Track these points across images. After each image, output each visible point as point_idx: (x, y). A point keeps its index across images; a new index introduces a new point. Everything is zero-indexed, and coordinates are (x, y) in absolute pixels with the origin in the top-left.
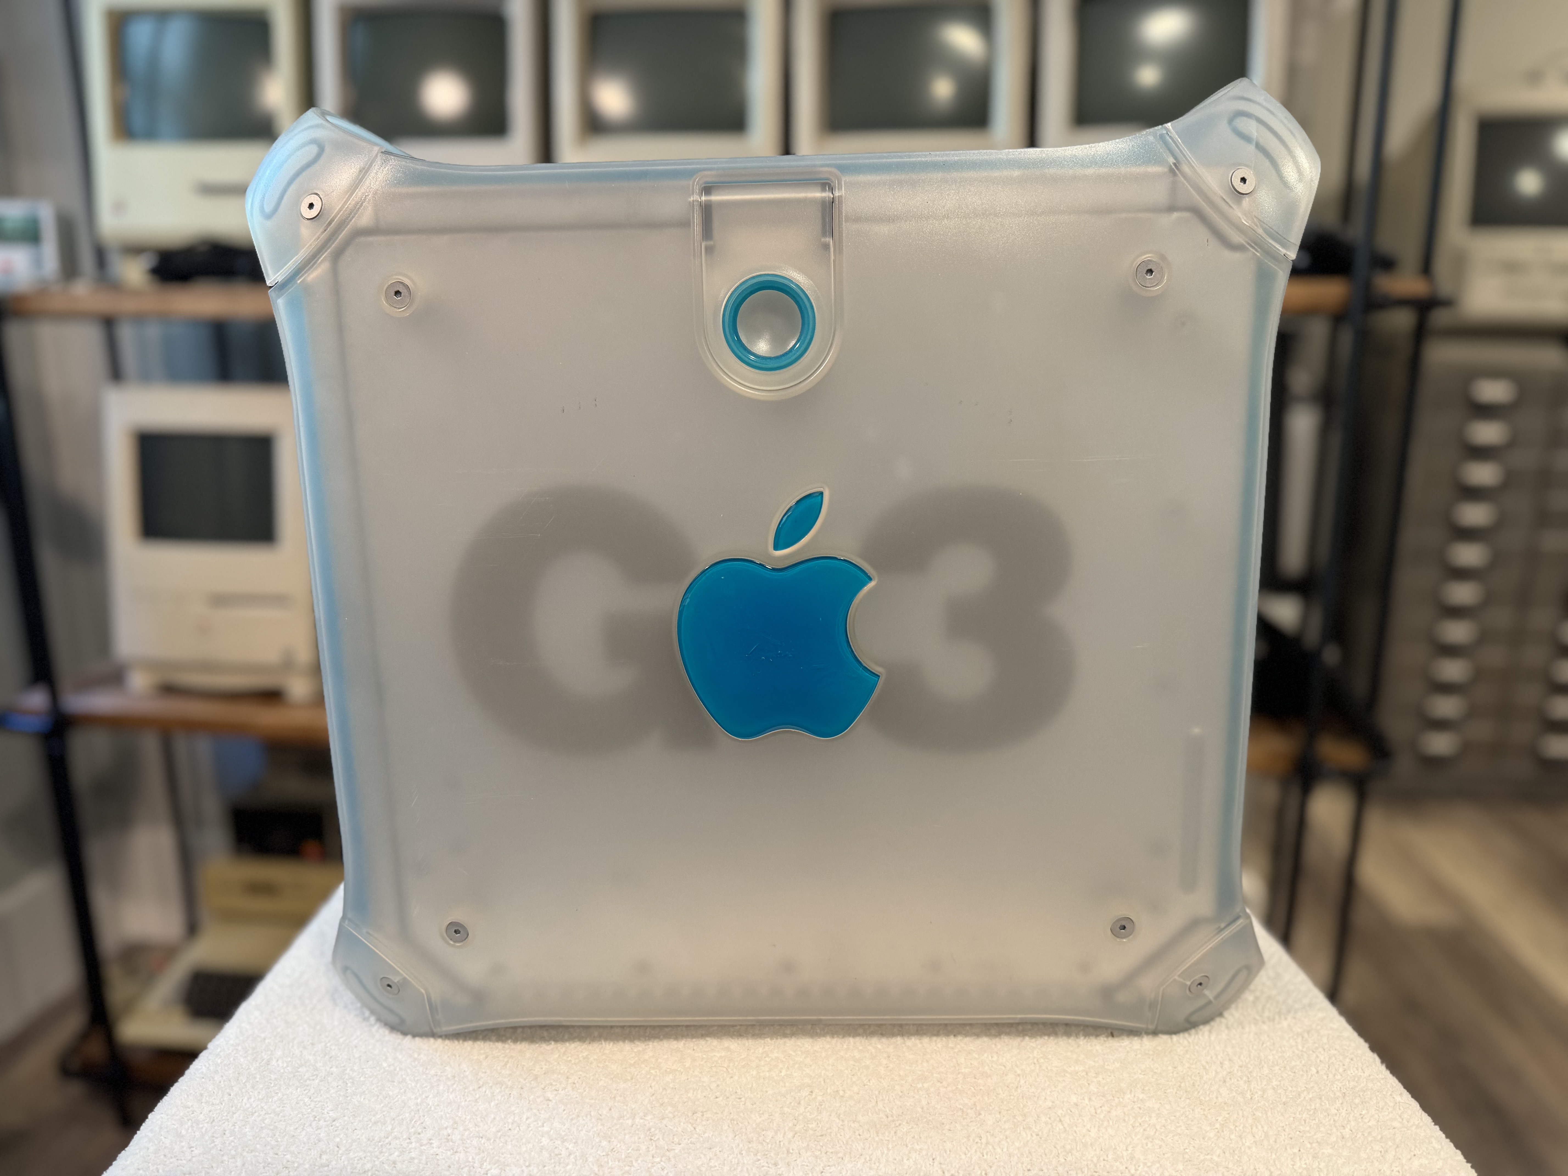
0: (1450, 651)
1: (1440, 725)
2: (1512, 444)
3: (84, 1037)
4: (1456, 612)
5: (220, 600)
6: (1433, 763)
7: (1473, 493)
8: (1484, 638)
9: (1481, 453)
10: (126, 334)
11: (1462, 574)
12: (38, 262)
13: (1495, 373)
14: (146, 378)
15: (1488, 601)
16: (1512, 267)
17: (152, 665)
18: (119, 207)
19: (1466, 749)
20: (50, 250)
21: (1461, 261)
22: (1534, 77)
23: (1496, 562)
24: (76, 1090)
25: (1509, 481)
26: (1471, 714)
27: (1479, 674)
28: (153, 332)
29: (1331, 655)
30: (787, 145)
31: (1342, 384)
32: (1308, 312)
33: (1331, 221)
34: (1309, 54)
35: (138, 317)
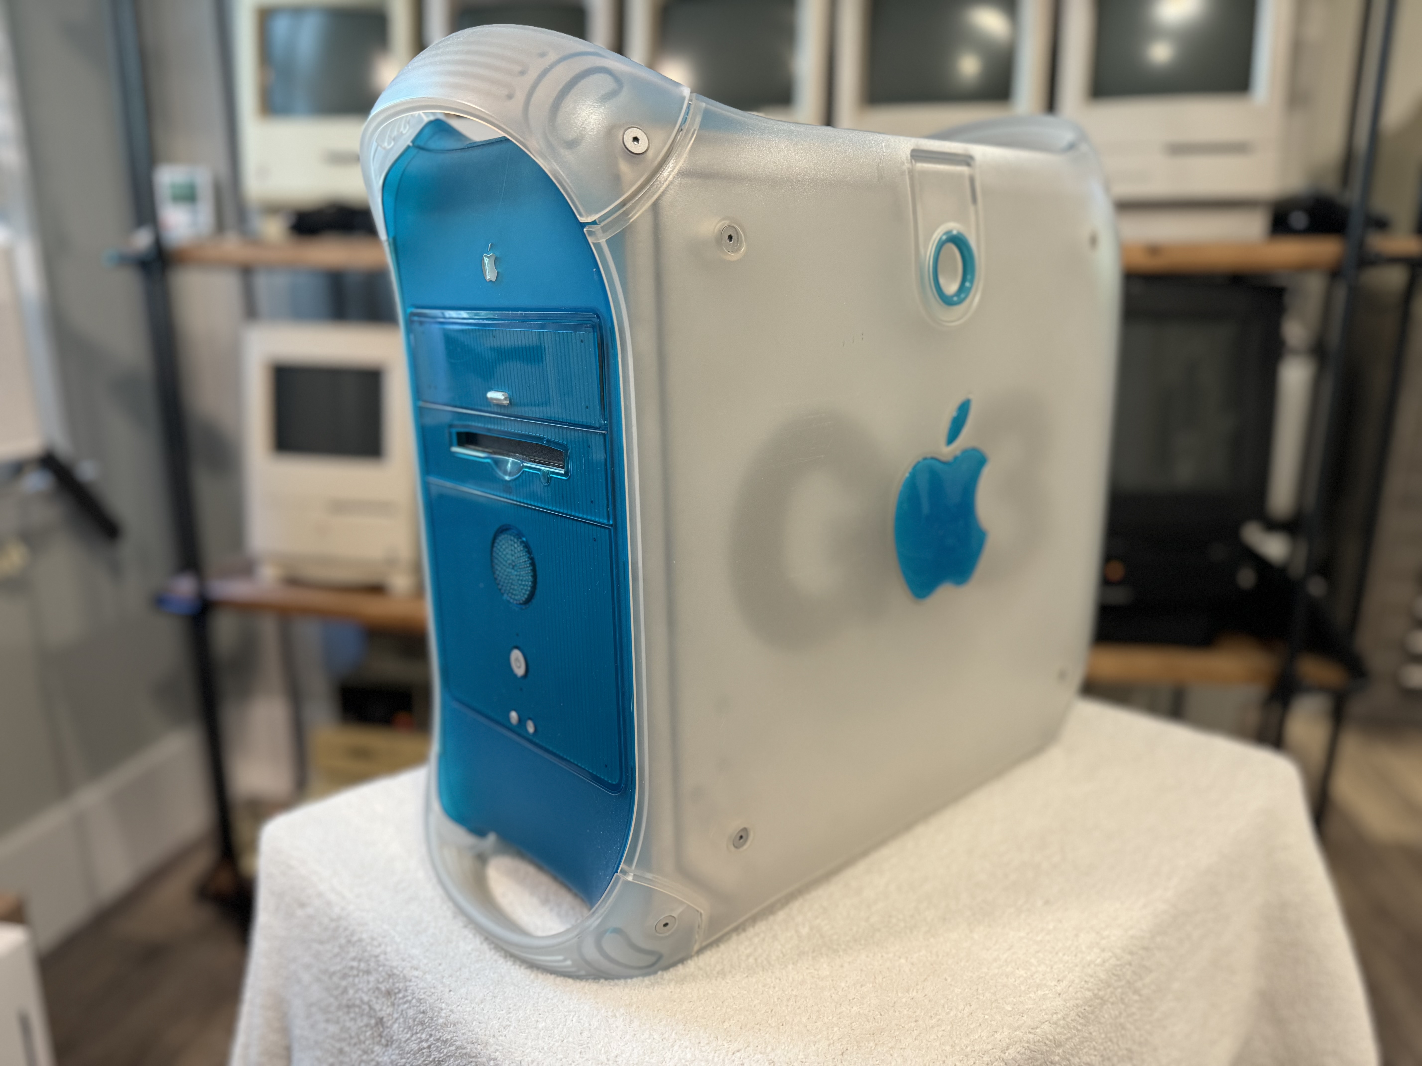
5: (338, 507)
6: (1413, 695)
10: (262, 283)
12: (195, 219)
14: (275, 316)
17: (280, 560)
18: (264, 172)
20: (206, 208)
24: (207, 912)
28: (281, 280)
29: (1316, 587)
30: (829, 119)
31: (1334, 338)
32: (1305, 268)
33: (1330, 185)
34: (1314, 30)
35: (271, 268)
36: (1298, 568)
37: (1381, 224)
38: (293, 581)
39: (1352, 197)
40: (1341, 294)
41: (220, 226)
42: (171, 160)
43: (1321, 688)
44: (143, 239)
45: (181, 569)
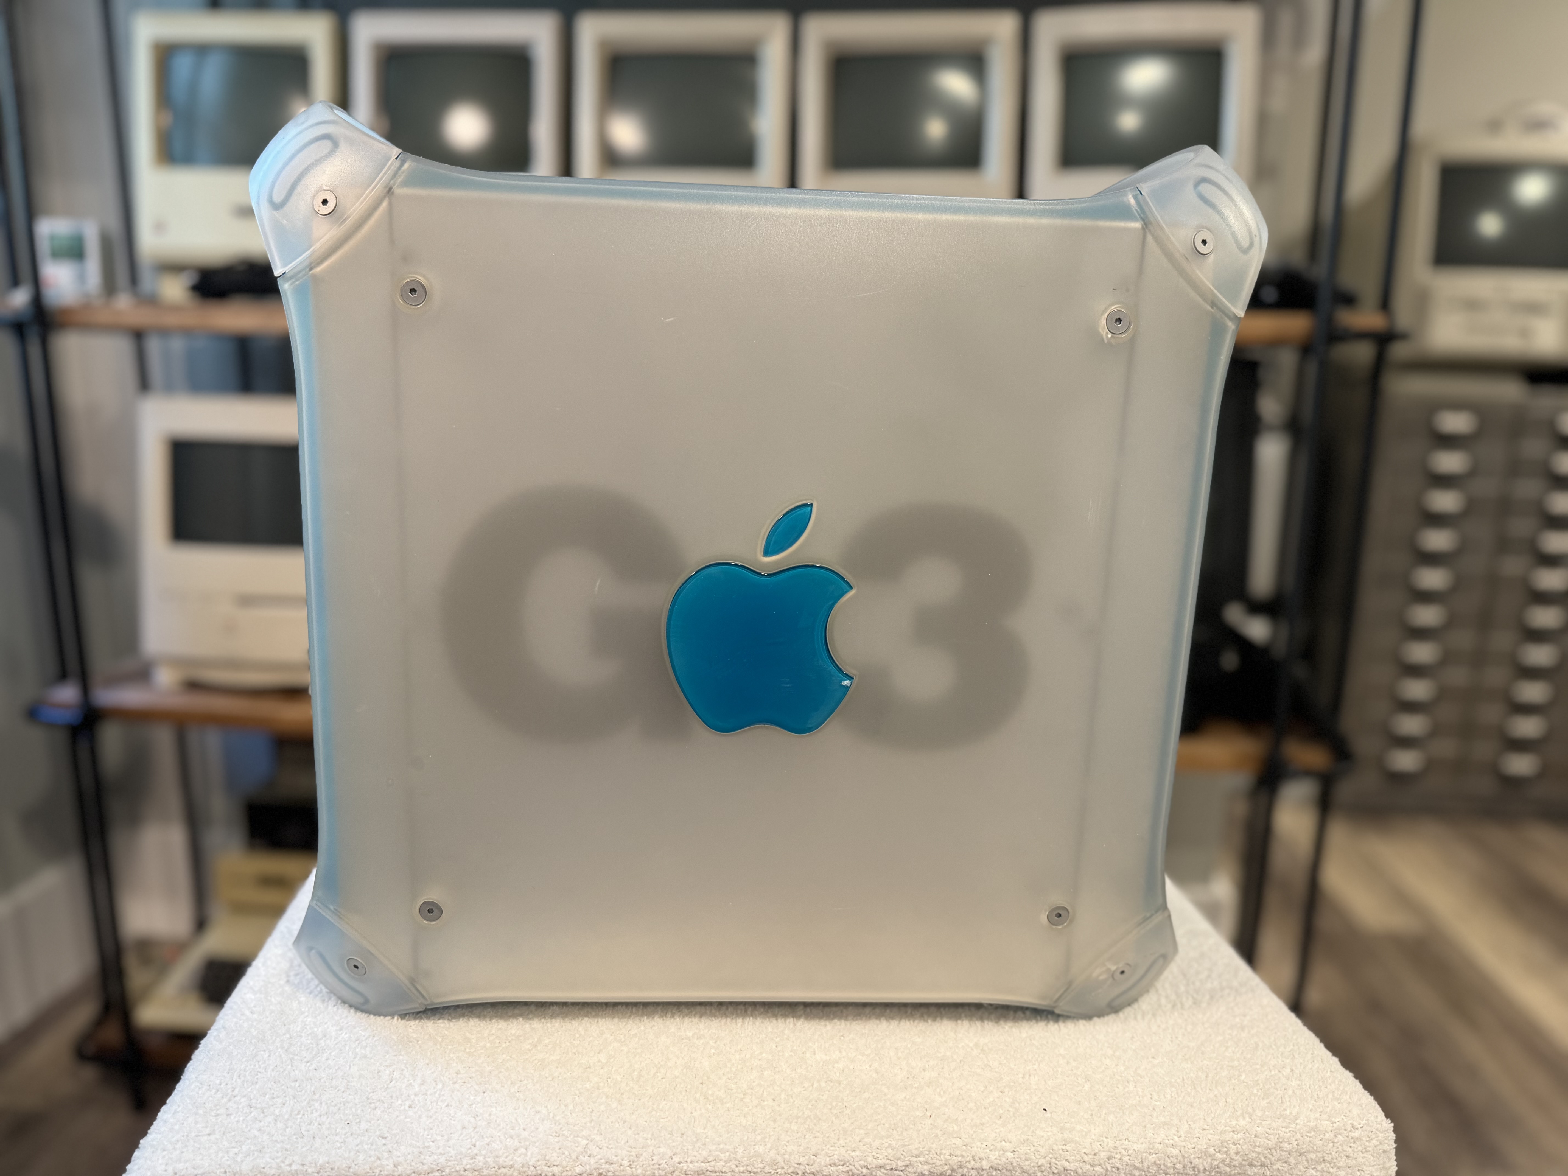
0: (1415, 671)
1: (1406, 742)
2: (1472, 473)
3: (100, 1022)
4: (1420, 634)
5: (247, 601)
6: (1399, 779)
7: (1436, 520)
8: (1447, 659)
9: (1444, 481)
10: (154, 346)
11: (1426, 597)
12: (81, 278)
13: (1457, 405)
14: (169, 388)
15: (1451, 623)
16: (1472, 305)
17: (177, 662)
18: (160, 227)
19: (1430, 766)
20: (93, 266)
21: (1423, 300)
22: (1494, 126)
23: (1458, 585)
24: (90, 1073)
25: (1470, 509)
26: (1435, 732)
27: (1443, 695)
28: (177, 345)
29: (1300, 671)
30: (793, 181)
31: (1308, 413)
32: (1276, 343)
33: (1298, 259)
34: (1278, 104)
35: (164, 332)
36: (1280, 650)
37: (1348, 300)
38: (193, 686)
39: (1319, 272)
40: (1312, 369)
41: (110, 287)
42: (50, 212)
43: (1308, 773)
44: (20, 298)
45: (63, 676)
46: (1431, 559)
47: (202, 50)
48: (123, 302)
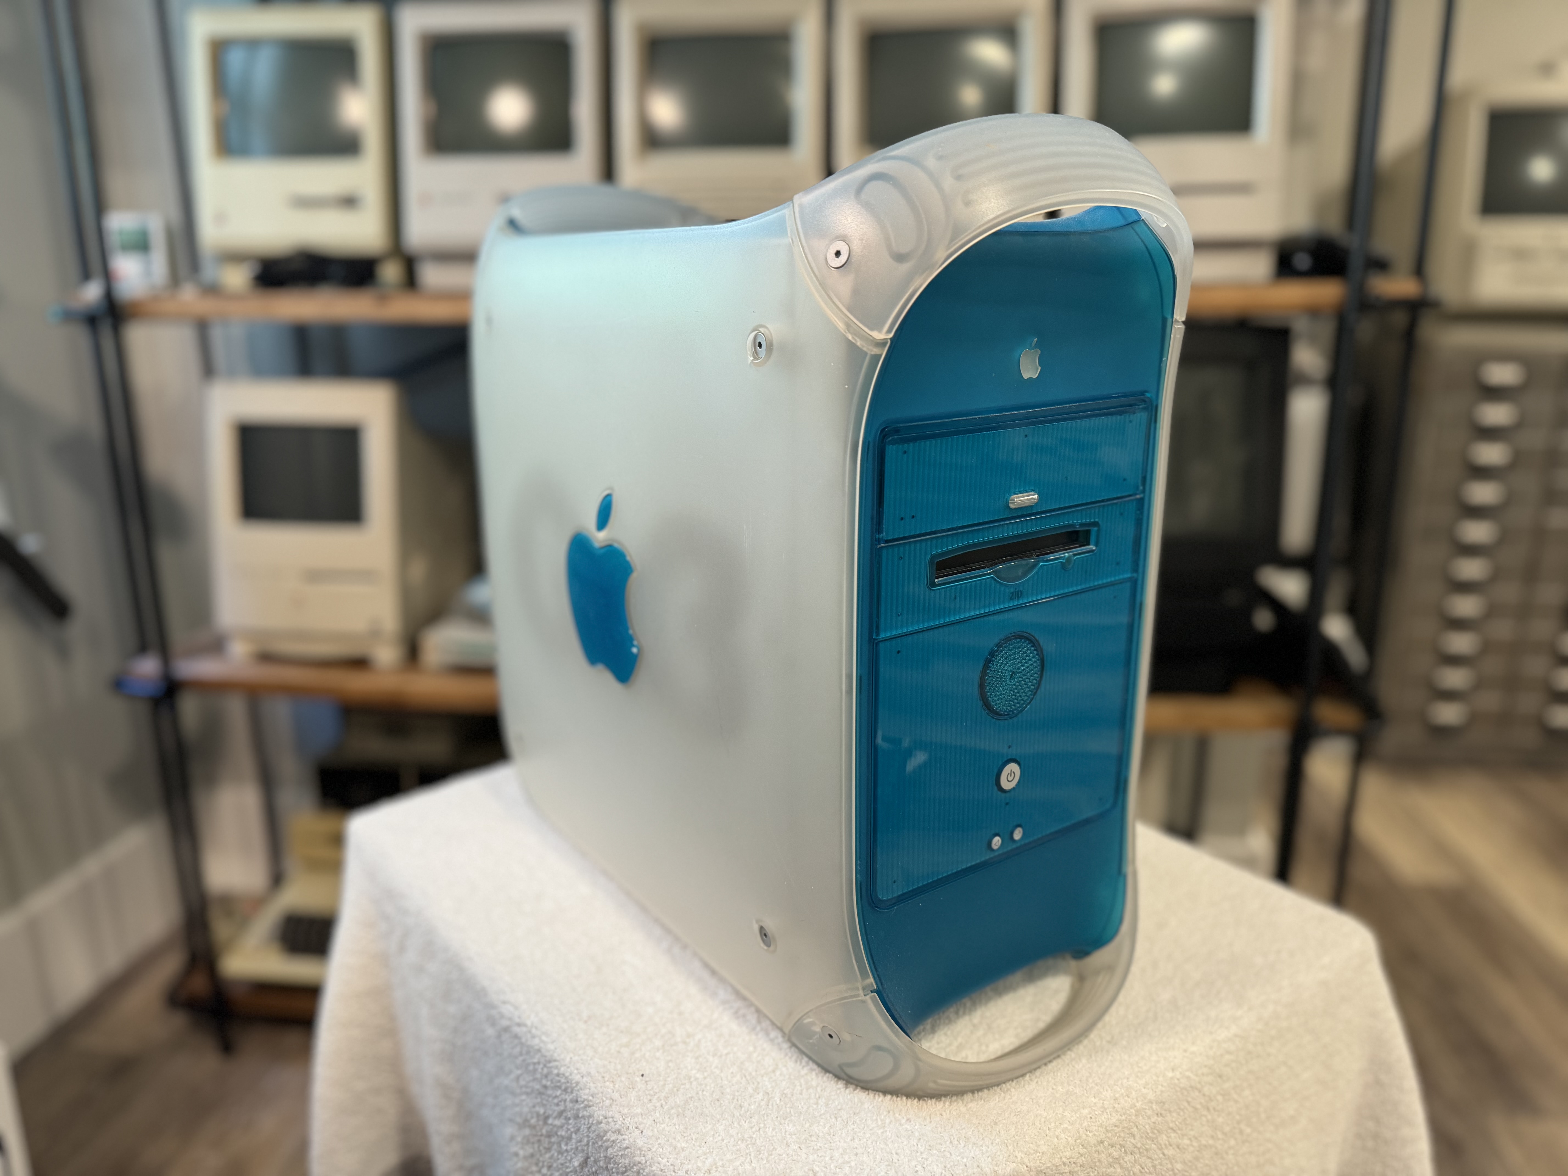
0: (1459, 624)
1: (1449, 696)
2: (1519, 425)
3: (188, 972)
4: (1465, 587)
5: (313, 576)
6: (1441, 732)
7: (1482, 473)
8: (1492, 612)
9: (1489, 434)
11: (1470, 550)
13: (1503, 357)
15: (1496, 576)
16: (1521, 255)
17: (250, 635)
18: (221, 218)
19: (1474, 718)
20: (158, 259)
21: (1470, 250)
23: (1504, 538)
24: (179, 1020)
25: (1517, 462)
26: (1480, 685)
27: (1487, 648)
28: (237, 332)
30: (828, 168)
35: (227, 321)
37: (1380, 265)
39: (1353, 241)
41: (175, 280)
42: (115, 206)
43: (1339, 732)
44: (92, 292)
45: (143, 648)
46: (1476, 512)
47: (253, 43)
48: (188, 295)
